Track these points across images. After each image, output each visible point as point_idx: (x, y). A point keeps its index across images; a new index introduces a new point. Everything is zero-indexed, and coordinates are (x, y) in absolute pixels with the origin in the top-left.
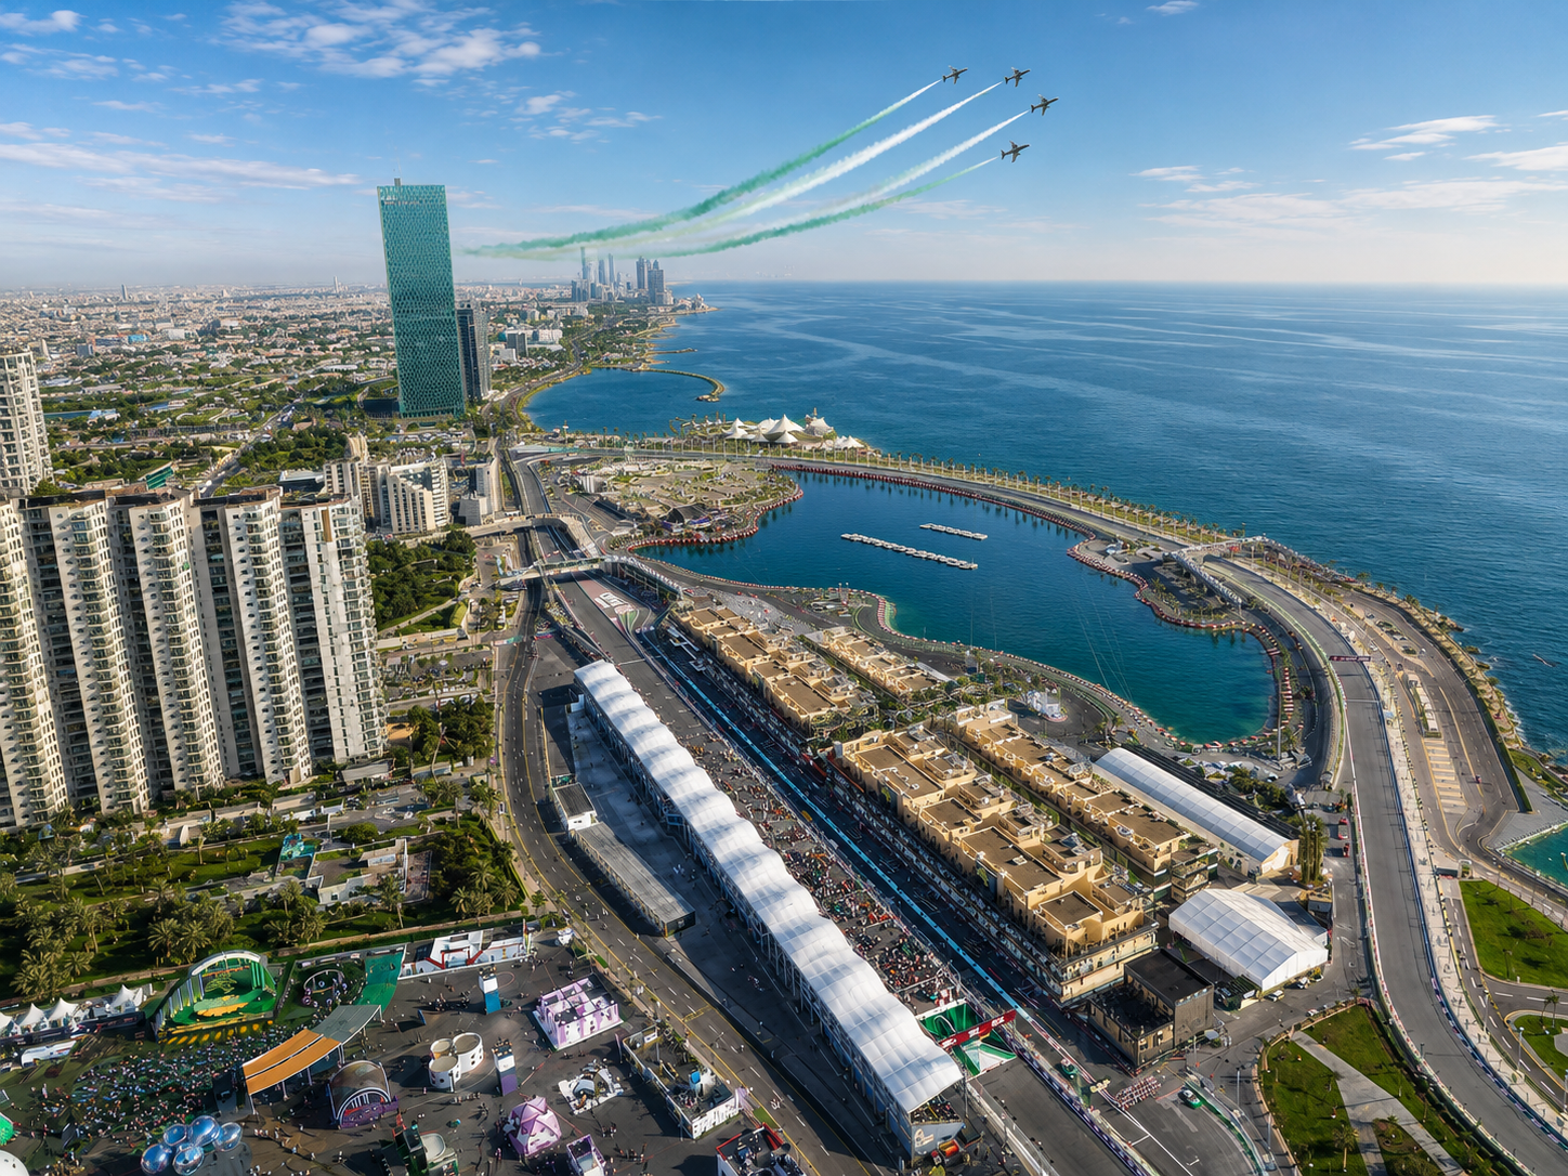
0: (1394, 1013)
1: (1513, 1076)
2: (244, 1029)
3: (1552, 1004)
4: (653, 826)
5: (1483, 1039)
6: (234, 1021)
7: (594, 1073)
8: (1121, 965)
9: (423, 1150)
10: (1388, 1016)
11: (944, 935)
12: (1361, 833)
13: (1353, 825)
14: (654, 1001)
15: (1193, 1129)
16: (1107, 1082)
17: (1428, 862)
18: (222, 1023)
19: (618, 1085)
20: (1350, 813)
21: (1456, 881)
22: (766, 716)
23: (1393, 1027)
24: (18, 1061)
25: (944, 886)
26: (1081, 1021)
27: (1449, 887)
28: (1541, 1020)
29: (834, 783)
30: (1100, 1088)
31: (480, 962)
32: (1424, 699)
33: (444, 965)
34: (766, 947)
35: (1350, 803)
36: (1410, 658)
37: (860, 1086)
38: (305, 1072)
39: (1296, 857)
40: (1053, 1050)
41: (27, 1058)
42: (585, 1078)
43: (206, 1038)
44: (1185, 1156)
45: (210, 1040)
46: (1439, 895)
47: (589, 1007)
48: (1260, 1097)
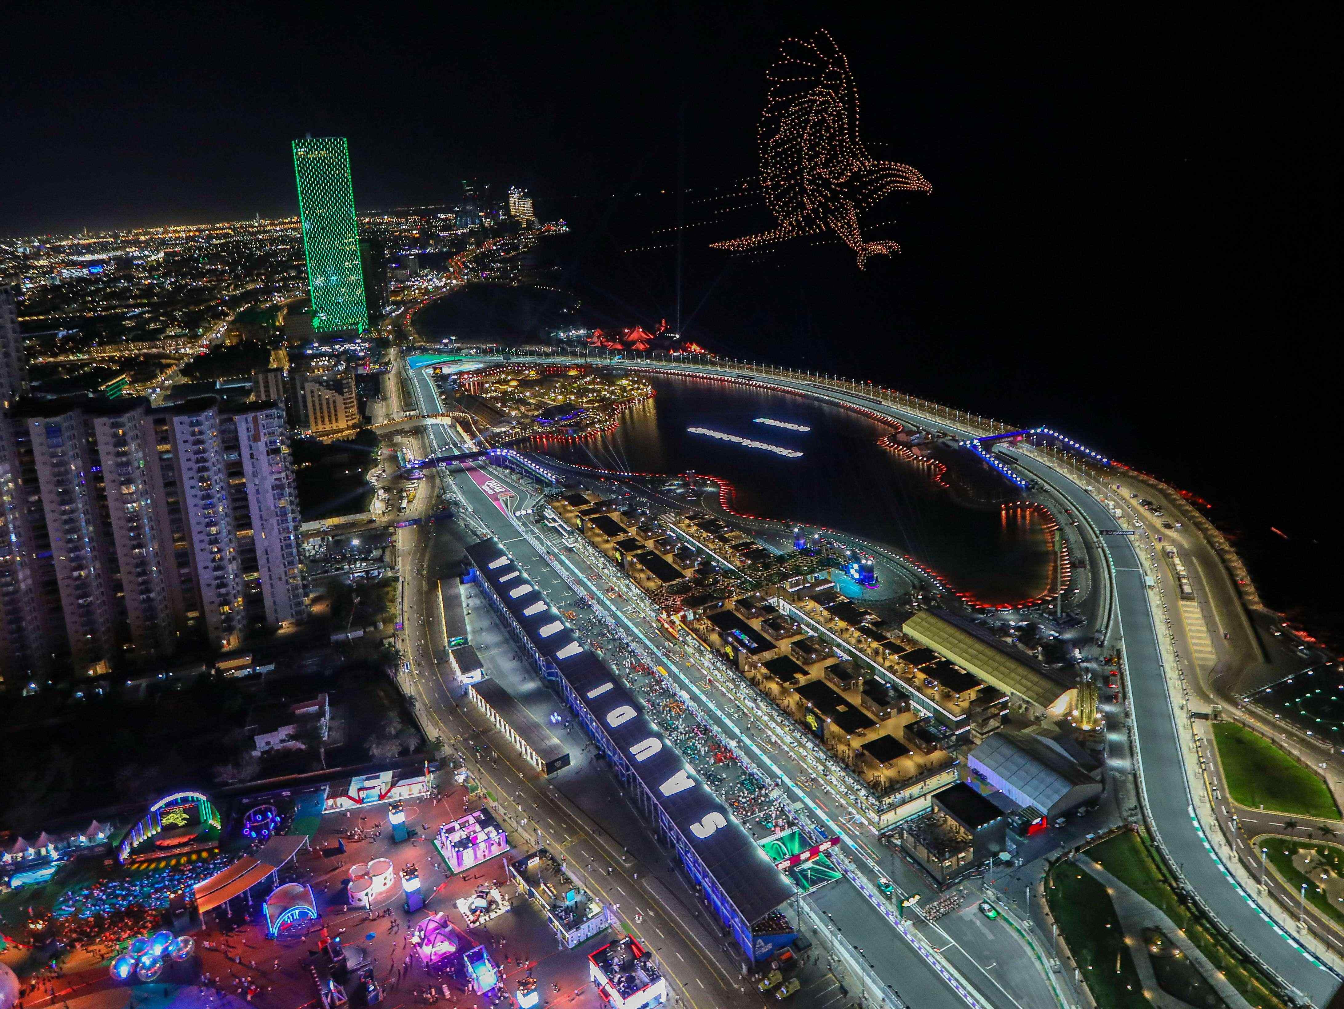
0: (1159, 837)
1: (1259, 889)
2: (194, 857)
3: (1289, 829)
4: (533, 679)
5: (1233, 859)
6: (186, 849)
7: (487, 893)
8: (929, 797)
9: (344, 960)
10: (1152, 839)
11: (779, 772)
12: (1129, 683)
13: (1122, 674)
14: (535, 830)
15: (991, 937)
16: (917, 897)
17: (1185, 707)
18: (178, 851)
19: (506, 903)
20: (1119, 665)
21: (1209, 723)
22: (627, 586)
23: (1158, 849)
24: (8, 884)
25: (778, 730)
26: (896, 846)
27: (1202, 729)
28: (1282, 842)
29: (685, 643)
30: (912, 902)
31: (390, 797)
32: (1180, 568)
33: (360, 801)
34: (629, 782)
35: (1119, 657)
36: (1168, 532)
37: (709, 902)
38: (245, 893)
39: (1074, 703)
40: (872, 871)
41: (16, 883)
42: (479, 896)
43: (163, 864)
44: (984, 960)
45: (166, 867)
46: (1194, 735)
47: (481, 836)
48: (1047, 910)
